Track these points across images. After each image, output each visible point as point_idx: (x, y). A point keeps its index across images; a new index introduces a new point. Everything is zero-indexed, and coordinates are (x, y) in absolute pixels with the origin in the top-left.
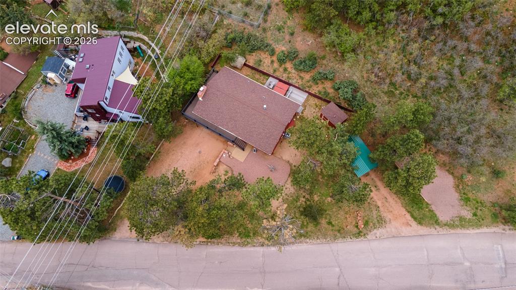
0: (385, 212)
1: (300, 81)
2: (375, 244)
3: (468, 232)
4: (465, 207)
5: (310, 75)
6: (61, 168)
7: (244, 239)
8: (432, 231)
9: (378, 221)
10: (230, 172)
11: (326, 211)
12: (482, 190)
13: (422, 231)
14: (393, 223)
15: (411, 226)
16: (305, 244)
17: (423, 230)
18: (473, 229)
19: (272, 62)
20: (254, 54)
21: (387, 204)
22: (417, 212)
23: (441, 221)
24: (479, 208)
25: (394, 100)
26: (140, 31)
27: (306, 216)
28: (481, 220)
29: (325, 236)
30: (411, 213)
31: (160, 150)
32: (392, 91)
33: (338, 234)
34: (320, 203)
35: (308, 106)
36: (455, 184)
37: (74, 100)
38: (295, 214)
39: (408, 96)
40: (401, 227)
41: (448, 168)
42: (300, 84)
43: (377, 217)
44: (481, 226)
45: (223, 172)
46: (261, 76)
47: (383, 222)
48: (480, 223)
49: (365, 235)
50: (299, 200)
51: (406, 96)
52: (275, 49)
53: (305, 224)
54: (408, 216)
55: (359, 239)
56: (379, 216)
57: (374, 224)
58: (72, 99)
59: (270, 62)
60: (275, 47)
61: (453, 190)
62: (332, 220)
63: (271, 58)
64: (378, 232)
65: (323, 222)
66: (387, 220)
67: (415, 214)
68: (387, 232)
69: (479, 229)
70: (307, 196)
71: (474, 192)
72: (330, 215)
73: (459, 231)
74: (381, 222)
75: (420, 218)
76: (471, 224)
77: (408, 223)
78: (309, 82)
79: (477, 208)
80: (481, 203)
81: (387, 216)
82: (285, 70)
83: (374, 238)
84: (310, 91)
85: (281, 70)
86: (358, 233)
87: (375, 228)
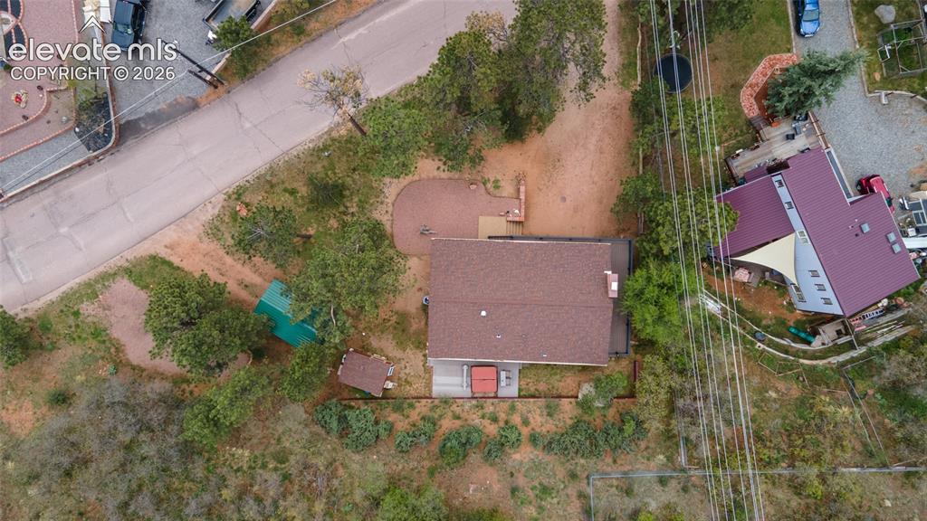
0: (214, 250)
1: (458, 410)
2: (209, 190)
3: (77, 280)
4: (95, 320)
5: (443, 428)
6: (786, 56)
7: (409, 97)
8: (130, 255)
9: (219, 230)
10: (492, 189)
11: (308, 210)
12: (79, 361)
13: (146, 246)
14: (194, 238)
15: (166, 247)
16: (313, 137)
17: (146, 249)
18: (72, 288)
19: (526, 422)
20: (570, 422)
21: (217, 265)
22: (165, 275)
23: (123, 277)
24: (73, 329)
25: (272, 449)
26: (826, 369)
27: (335, 186)
28: (65, 309)
29: (289, 166)
30: (174, 268)
31: (635, 167)
32: (281, 463)
33: (269, 178)
34: (323, 218)
35: (422, 373)
36: (123, 351)
37: (856, 178)
38: (354, 181)
39: (250, 467)
40: (180, 237)
41: (144, 374)
42: (455, 406)
43: (223, 235)
44: (62, 299)
45: (502, 184)
46: (536, 389)
47: (210, 232)
48: (64, 302)
49: (230, 197)
50: (357, 205)
51: (253, 465)
52: (533, 449)
53: (329, 173)
54: (176, 261)
55: (234, 186)
56: (220, 239)
57: (223, 222)
58: (861, 177)
59: (531, 420)
60: (536, 452)
61: (123, 340)
62: (292, 198)
63: (533, 429)
64: (211, 212)
65: (304, 191)
66: (205, 239)
67: (167, 269)
68: (198, 219)
69: (63, 293)
70: (349, 218)
71: (90, 352)
72: (299, 206)
73: (92, 275)
74: (213, 231)
75: (157, 266)
76: (78, 295)
77: (172, 249)
78: (441, 416)
79: (77, 326)
80: (74, 339)
81: (209, 246)
82: (495, 420)
83: (213, 200)
84: (430, 401)
85: (502, 416)
86: (240, 195)
87: (219, 215)
